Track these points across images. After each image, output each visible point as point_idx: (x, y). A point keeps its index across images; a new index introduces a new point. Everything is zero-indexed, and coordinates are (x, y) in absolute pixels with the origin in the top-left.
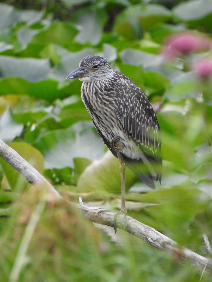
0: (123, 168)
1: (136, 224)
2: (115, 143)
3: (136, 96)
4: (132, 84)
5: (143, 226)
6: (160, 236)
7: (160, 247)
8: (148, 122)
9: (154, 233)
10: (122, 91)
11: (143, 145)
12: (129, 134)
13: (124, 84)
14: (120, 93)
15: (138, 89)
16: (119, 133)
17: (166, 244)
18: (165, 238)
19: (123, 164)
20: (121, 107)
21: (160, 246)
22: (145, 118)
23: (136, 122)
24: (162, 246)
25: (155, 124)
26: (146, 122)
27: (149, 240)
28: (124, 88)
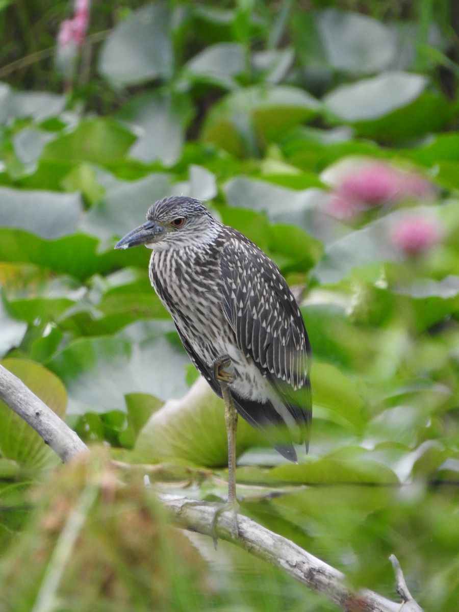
0: (233, 418)
1: (257, 532)
2: (220, 368)
3: (263, 275)
4: (255, 252)
5: (271, 537)
6: (305, 558)
7: (303, 579)
8: (286, 327)
9: (291, 551)
10: (234, 265)
11: (274, 374)
12: (247, 351)
13: (239, 251)
14: (231, 269)
15: (266, 261)
16: (226, 349)
17: (315, 573)
18: (314, 562)
19: (233, 410)
20: (233, 296)
21: (303, 577)
22: (280, 319)
23: (262, 327)
24: (306, 578)
25: (299, 332)
26: (280, 328)
27: (281, 563)
28: (239, 260)
